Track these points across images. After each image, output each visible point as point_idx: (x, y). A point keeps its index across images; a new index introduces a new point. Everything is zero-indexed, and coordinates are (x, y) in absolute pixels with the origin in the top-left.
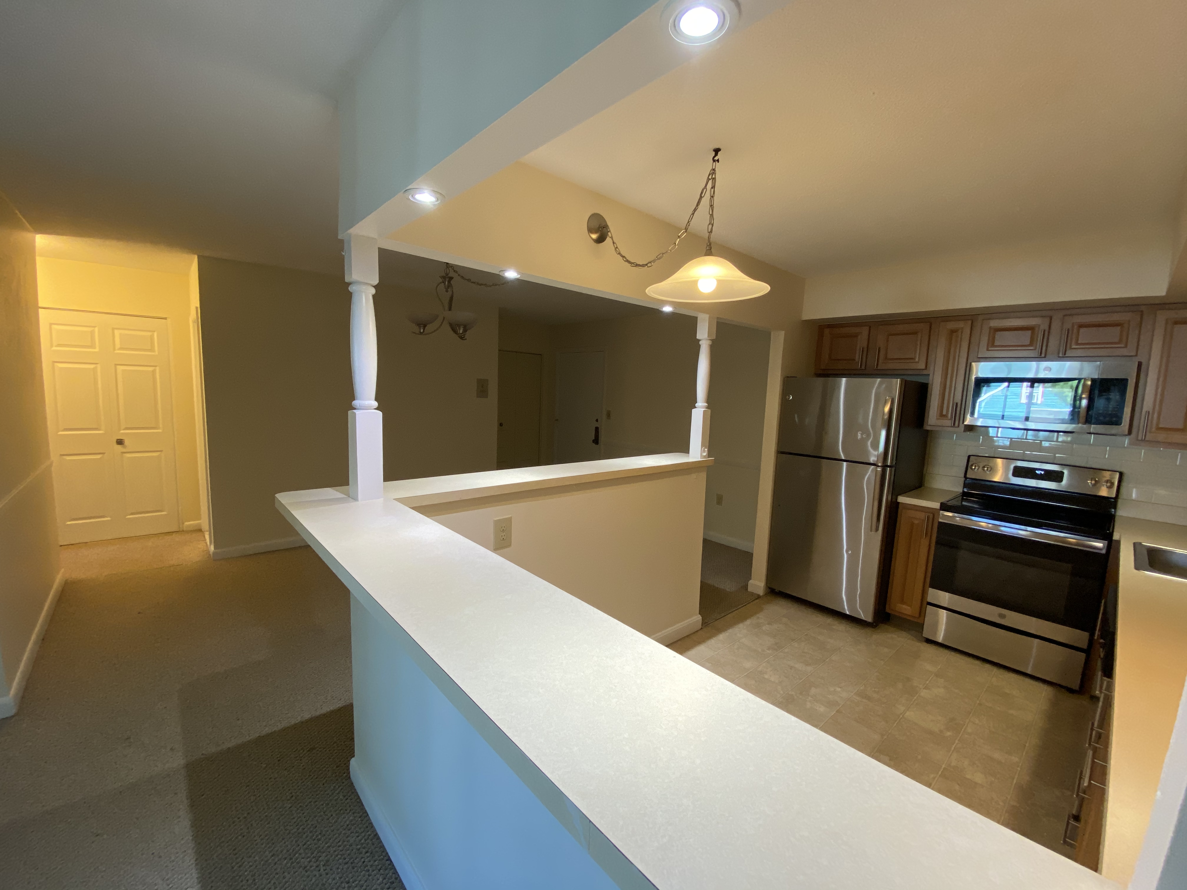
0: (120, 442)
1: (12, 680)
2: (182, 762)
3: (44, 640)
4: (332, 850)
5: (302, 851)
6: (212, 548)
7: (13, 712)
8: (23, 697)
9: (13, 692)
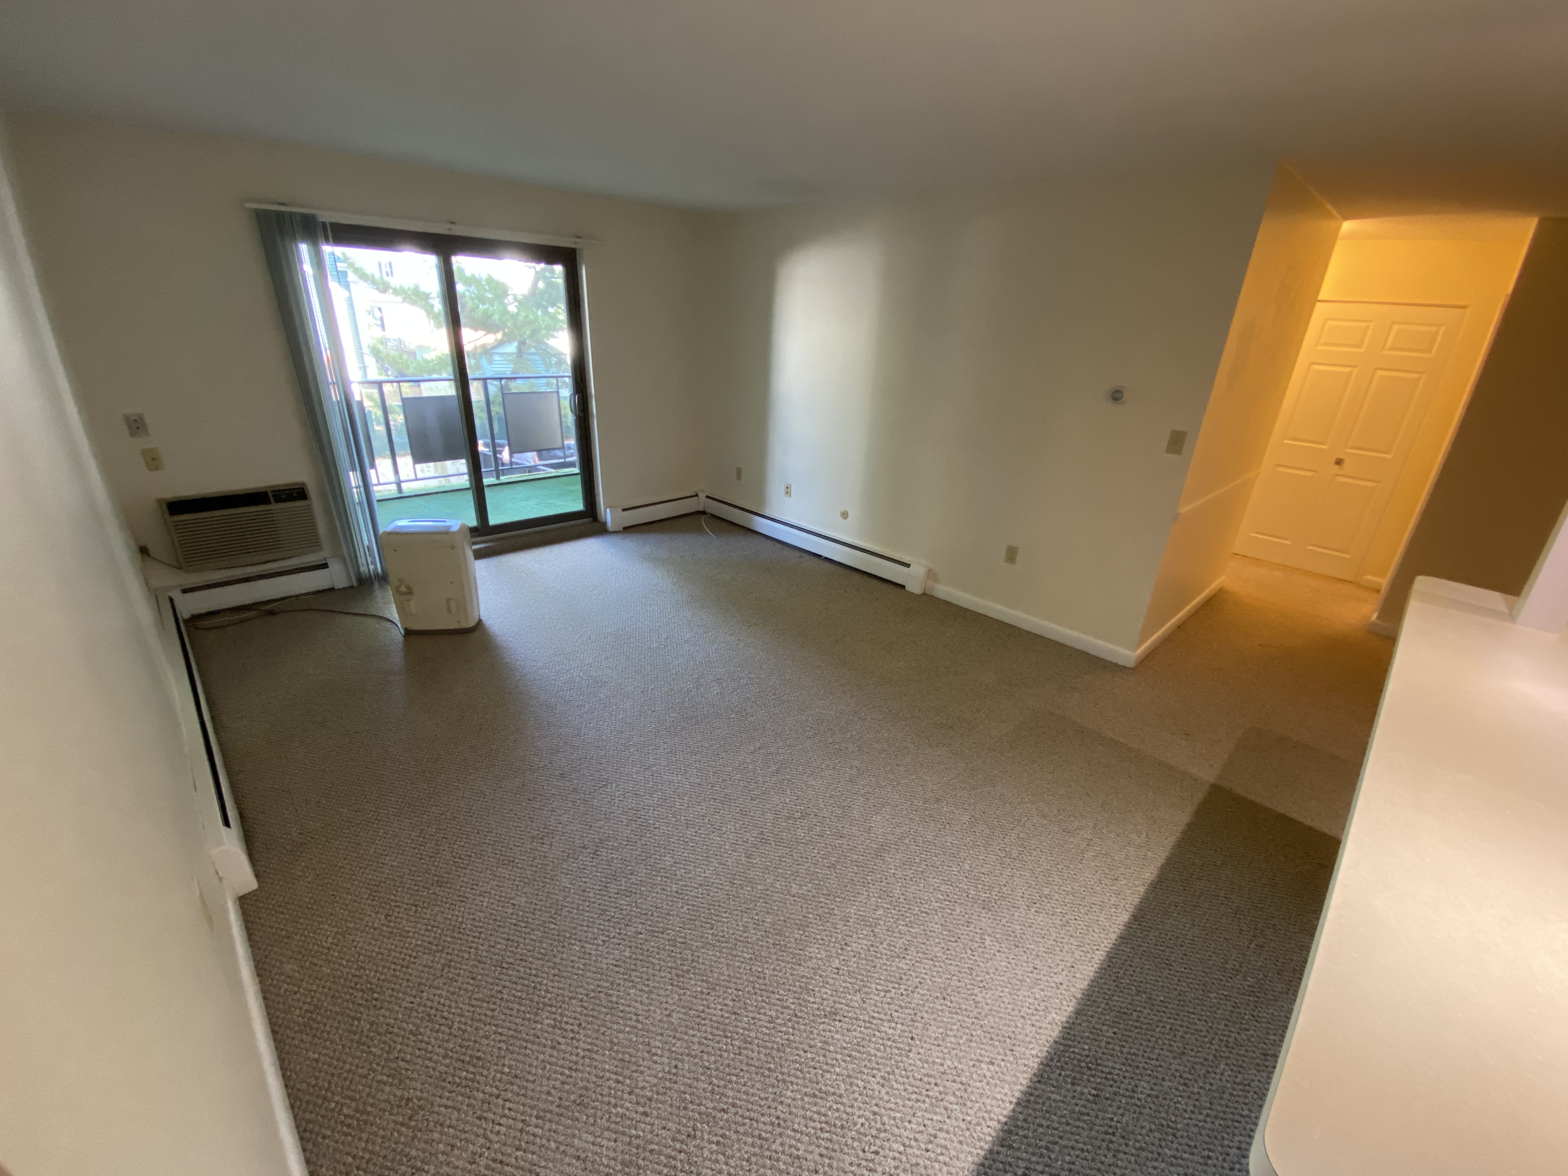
0: (1339, 462)
1: (1144, 642)
2: (1212, 780)
3: (1180, 627)
4: (1272, 944)
5: (1249, 918)
6: (1374, 617)
7: (1132, 665)
8: (1143, 660)
9: (1139, 651)
